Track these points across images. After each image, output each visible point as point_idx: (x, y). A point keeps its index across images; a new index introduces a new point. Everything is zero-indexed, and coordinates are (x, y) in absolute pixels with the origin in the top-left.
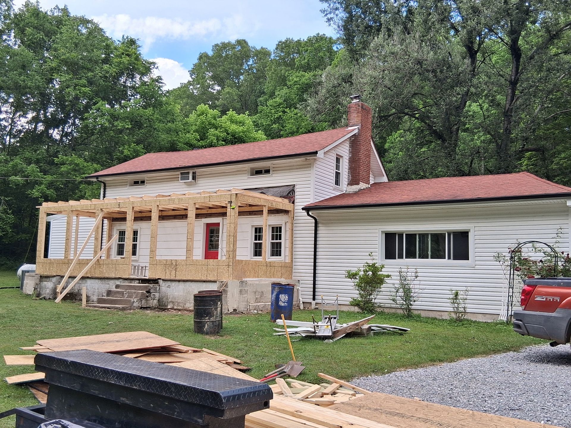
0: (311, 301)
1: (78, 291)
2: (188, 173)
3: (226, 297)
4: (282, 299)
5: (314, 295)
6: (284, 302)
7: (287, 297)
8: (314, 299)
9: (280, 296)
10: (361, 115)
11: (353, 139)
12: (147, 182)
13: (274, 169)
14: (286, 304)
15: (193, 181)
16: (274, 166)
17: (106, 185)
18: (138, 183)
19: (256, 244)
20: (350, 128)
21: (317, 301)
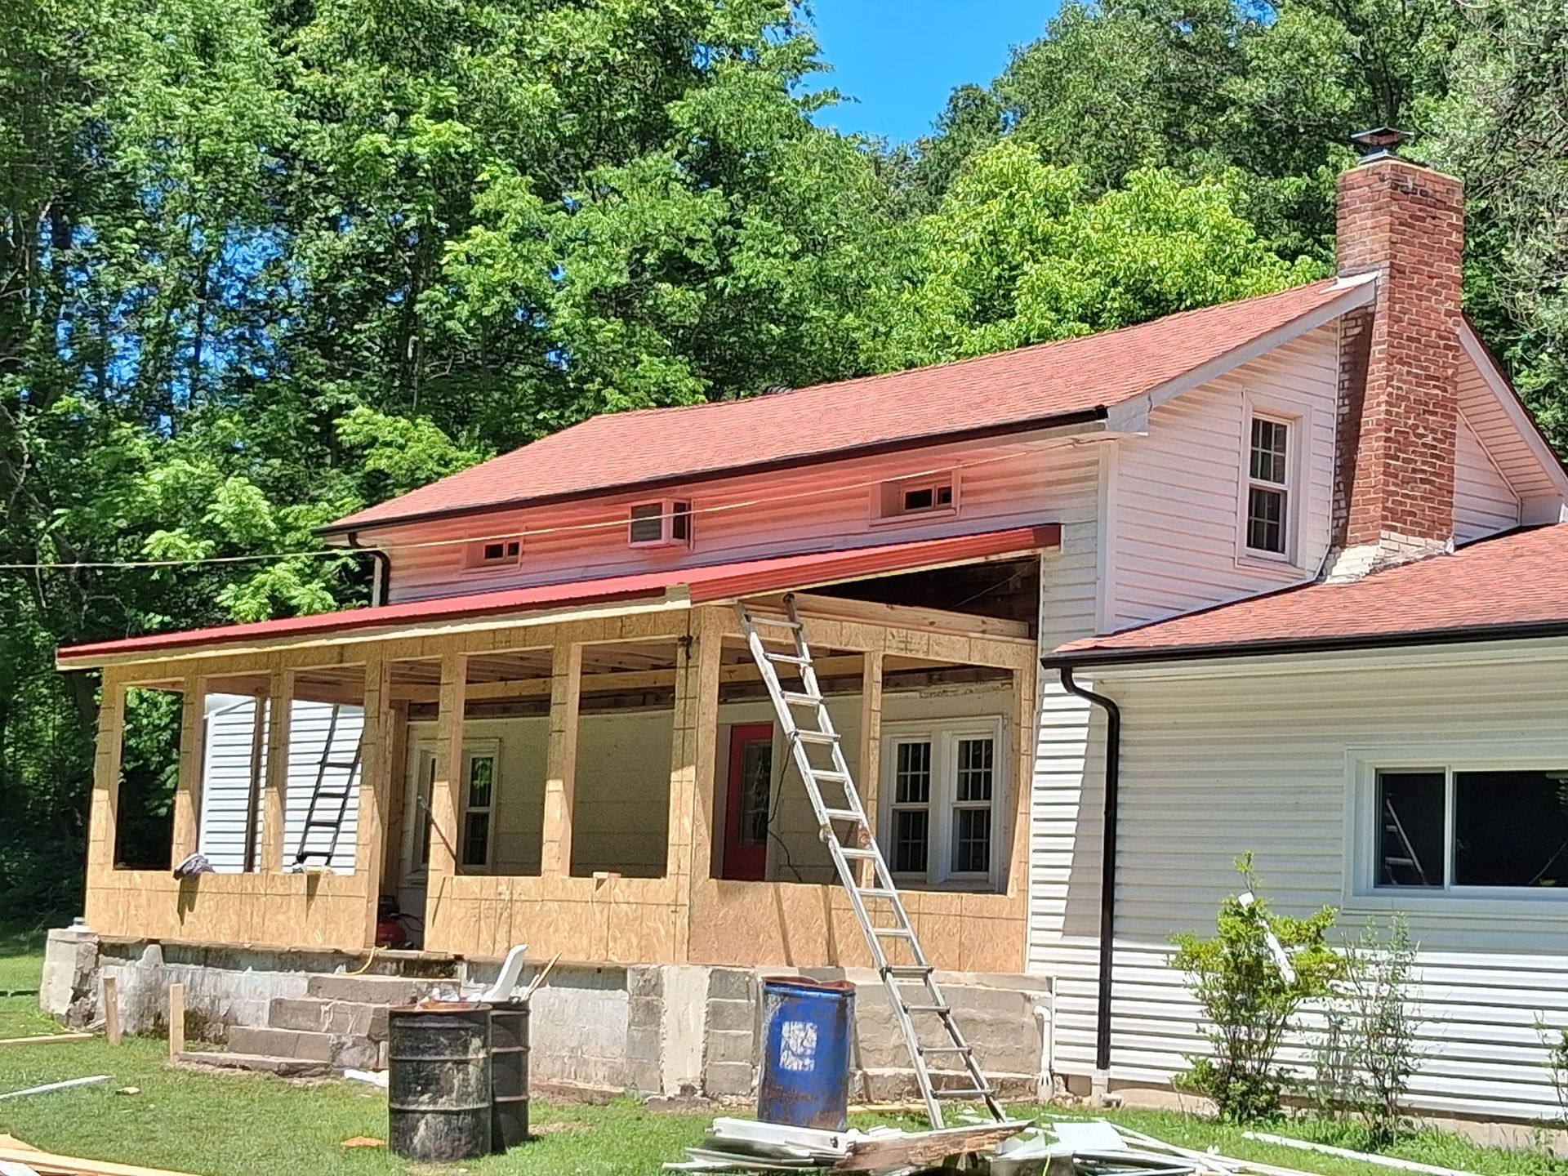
0: (1091, 1069)
1: (213, 1002)
2: (658, 509)
3: (657, 1033)
4: (791, 1042)
5: (1104, 1046)
6: (802, 1056)
7: (812, 1035)
8: (1103, 1062)
9: (786, 1027)
10: (1388, 219)
11: (1357, 331)
12: (528, 547)
13: (966, 486)
14: (807, 1061)
15: (681, 541)
16: (967, 473)
17: (393, 563)
18: (500, 555)
19: (904, 816)
20: (1344, 284)
21: (1114, 1072)
